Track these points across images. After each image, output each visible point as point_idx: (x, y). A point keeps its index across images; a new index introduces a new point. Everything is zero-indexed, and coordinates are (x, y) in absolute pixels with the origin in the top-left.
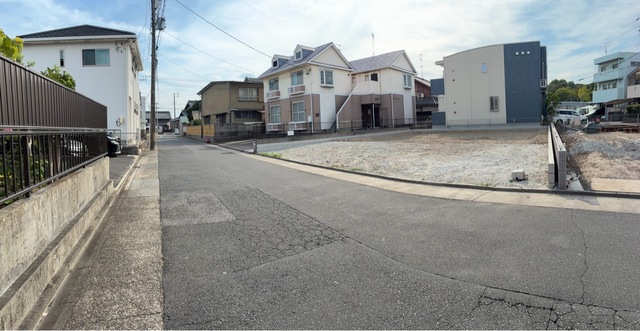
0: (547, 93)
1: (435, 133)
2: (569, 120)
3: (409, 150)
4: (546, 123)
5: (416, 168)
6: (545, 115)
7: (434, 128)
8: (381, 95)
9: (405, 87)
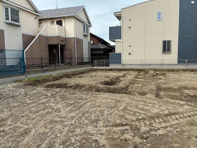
7: (111, 66)
8: (65, 38)
9: (84, 34)
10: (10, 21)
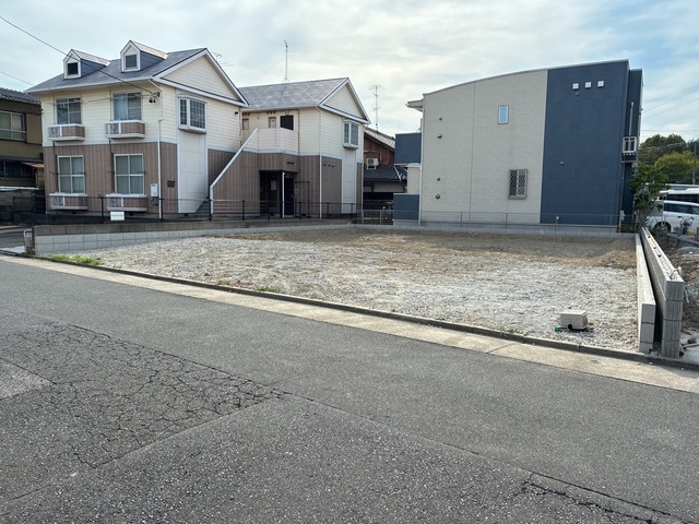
0: (635, 164)
1: (399, 232)
2: (686, 224)
3: (358, 261)
4: (631, 227)
5: (378, 292)
6: (628, 211)
7: (397, 224)
8: (299, 157)
9: (346, 145)
10: (188, 126)
